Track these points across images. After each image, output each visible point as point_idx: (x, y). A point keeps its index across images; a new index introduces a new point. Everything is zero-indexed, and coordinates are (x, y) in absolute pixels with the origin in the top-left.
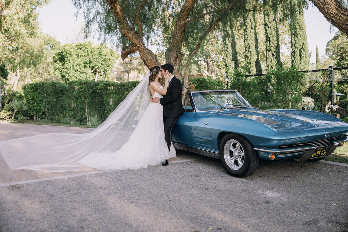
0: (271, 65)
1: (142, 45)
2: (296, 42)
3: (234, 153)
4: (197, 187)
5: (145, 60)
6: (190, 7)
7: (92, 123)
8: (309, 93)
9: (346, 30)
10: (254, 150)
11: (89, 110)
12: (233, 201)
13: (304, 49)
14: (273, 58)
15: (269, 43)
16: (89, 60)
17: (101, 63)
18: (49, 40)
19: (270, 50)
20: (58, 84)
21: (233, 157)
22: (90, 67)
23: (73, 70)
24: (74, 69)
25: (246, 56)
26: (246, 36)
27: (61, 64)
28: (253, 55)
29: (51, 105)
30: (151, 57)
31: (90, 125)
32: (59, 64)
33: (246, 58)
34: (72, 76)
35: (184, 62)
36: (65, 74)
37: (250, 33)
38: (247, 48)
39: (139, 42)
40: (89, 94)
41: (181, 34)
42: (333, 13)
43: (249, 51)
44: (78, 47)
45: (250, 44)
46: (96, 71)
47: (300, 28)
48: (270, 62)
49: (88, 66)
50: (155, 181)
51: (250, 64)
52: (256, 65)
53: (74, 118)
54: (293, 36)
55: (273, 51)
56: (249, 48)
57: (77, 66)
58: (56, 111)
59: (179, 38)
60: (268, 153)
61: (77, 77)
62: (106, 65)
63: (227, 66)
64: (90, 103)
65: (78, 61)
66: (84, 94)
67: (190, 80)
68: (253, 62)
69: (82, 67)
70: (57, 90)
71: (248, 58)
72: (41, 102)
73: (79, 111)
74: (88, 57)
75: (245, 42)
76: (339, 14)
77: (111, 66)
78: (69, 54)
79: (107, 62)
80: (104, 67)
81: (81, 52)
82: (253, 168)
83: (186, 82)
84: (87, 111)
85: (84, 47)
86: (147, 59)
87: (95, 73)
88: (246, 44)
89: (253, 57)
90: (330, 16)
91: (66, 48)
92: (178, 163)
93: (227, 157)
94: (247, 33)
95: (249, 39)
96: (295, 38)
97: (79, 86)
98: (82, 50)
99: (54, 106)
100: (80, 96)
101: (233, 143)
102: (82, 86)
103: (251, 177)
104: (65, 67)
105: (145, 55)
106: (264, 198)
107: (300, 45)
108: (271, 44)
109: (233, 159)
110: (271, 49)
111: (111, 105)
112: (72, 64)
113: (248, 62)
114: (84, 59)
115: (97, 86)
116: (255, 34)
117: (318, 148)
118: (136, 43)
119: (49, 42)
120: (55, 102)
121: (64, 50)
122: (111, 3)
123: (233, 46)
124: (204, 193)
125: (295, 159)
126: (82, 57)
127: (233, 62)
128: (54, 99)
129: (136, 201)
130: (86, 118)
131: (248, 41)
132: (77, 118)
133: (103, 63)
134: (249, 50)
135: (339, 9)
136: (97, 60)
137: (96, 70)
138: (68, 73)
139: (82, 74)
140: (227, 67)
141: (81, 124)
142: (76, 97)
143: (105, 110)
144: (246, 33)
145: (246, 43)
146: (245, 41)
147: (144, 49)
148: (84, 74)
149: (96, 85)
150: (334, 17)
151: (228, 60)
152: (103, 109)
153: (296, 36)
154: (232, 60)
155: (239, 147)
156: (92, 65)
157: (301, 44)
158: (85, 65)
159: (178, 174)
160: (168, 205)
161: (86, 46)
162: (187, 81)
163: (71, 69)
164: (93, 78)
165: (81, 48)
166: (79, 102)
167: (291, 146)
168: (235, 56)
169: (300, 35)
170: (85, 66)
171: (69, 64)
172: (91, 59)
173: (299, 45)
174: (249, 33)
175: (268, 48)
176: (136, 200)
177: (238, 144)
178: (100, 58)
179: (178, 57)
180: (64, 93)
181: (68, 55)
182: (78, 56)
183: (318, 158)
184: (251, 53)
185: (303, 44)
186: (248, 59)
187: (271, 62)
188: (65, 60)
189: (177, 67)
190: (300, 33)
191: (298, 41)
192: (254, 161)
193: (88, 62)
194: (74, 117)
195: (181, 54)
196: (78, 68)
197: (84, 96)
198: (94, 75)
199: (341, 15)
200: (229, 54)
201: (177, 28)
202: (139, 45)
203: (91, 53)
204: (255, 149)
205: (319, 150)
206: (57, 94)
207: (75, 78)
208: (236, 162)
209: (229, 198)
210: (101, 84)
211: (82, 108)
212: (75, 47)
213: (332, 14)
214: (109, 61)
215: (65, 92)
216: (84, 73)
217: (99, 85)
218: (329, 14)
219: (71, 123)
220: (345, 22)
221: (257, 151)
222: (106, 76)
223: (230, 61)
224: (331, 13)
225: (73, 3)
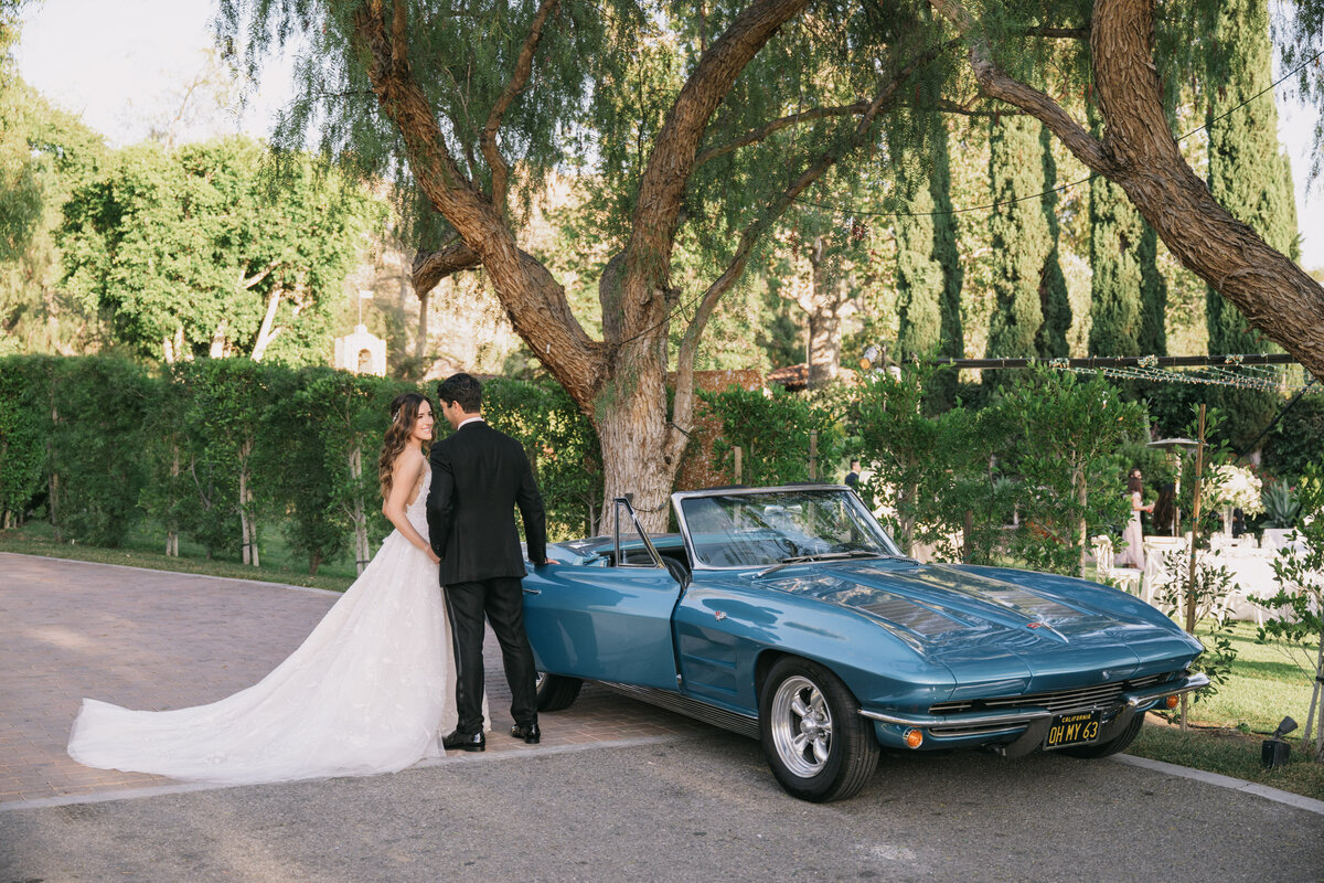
0: (1113, 291)
1: (504, 247)
2: (1229, 188)
3: (804, 721)
4: (672, 827)
5: (517, 312)
6: (710, 97)
7: (265, 552)
8: (1285, 430)
9: (1233, 294)
10: (860, 715)
11: (254, 494)
12: (769, 869)
13: (1268, 220)
14: (1123, 255)
15: (1107, 185)
16: (239, 231)
17: (297, 242)
18: (53, 128)
19: (1110, 219)
20: (118, 371)
21: (802, 735)
22: (241, 262)
23: (159, 274)
24: (164, 272)
25: (998, 242)
26: (1000, 147)
27: (100, 240)
28: (1028, 236)
29: (79, 463)
30: (540, 298)
31: (256, 563)
32: (91, 242)
33: (997, 251)
34: (154, 303)
35: (678, 327)
36: (116, 291)
37: (1018, 133)
38: (999, 200)
39: (495, 235)
40: (258, 425)
41: (667, 209)
42: (1185, 234)
43: (1011, 218)
44: (190, 165)
45: (1017, 184)
46: (268, 280)
47: (1253, 122)
48: (1108, 273)
49: (231, 256)
50: (540, 804)
51: (1015, 278)
52: (1043, 284)
53: (182, 528)
54: (1218, 160)
55: (1123, 223)
56: (1014, 202)
57: (180, 256)
58: (101, 489)
59: (659, 222)
60: (903, 727)
61: (176, 307)
62: (323, 252)
63: (904, 284)
64: (259, 465)
65: (183, 232)
66: (233, 422)
67: (703, 398)
68: (1030, 269)
69: (200, 263)
70: (110, 396)
71: (1007, 250)
72: (28, 444)
73: (206, 496)
74: (233, 214)
75: (992, 175)
76: (1206, 240)
77: (343, 258)
78: (141, 195)
79: (324, 242)
80: (311, 266)
81: (204, 191)
82: (858, 771)
83: (681, 408)
84: (242, 501)
85: (219, 167)
86: (525, 309)
87: (266, 289)
88: (1000, 182)
89: (1031, 245)
90: (1179, 243)
91: (132, 169)
92: (622, 750)
93: (781, 733)
94: (1006, 134)
95: (1011, 161)
96: (1226, 167)
97: (214, 385)
98: (206, 180)
99: (93, 467)
100: (219, 431)
101: (802, 687)
102: (228, 389)
103: (854, 803)
104: (122, 257)
105: (515, 291)
106: (866, 862)
107: (1248, 203)
108: (1116, 191)
109: (802, 738)
110: (1112, 215)
111: (354, 477)
112: (153, 246)
113: (1005, 271)
114: (213, 224)
115: (298, 392)
116: (1041, 138)
117: (1071, 716)
118: (480, 238)
119: (50, 137)
120: (99, 450)
121: (121, 175)
122: (385, 76)
123: (938, 189)
124: (688, 845)
125: (997, 750)
126: (204, 213)
127: (937, 263)
128: (94, 437)
129: (479, 862)
130: (238, 531)
131: (1010, 168)
132: (200, 530)
133: (307, 244)
134: (1011, 212)
135: (1207, 221)
136: (277, 229)
137: (270, 275)
138: (133, 289)
139: (202, 296)
140: (905, 289)
141: (217, 553)
142: (198, 433)
143: (329, 500)
144: (1002, 132)
145: (997, 176)
146: (996, 168)
147: (511, 266)
148: (210, 295)
149: (293, 389)
150: (1192, 249)
151: (911, 253)
152: (320, 493)
153: (1233, 159)
154: (932, 258)
155: (820, 703)
156: (253, 251)
157: (1254, 199)
158: (218, 250)
159: (616, 785)
160: (575, 873)
161: (229, 163)
162: (686, 405)
163: (152, 269)
164: (256, 313)
165: (201, 169)
166: (212, 457)
167: (978, 705)
168: (948, 235)
169: (1252, 156)
170: (217, 258)
171: (141, 244)
172: (250, 224)
173: (1244, 204)
174: (1015, 130)
175: (1101, 210)
176: (479, 858)
177: (816, 693)
178: (293, 219)
179: (655, 304)
180: (144, 414)
181: (139, 203)
182: (185, 209)
183: (1076, 746)
184: (1019, 228)
185: (1265, 199)
186: (1004, 256)
187: (1114, 274)
188: (120, 224)
189: (647, 343)
190: (1251, 144)
191: (1241, 182)
192: (862, 750)
193: (235, 240)
194: (184, 522)
195: (664, 290)
196: (182, 264)
197: (237, 433)
198: (260, 300)
199: (1214, 244)
200: (917, 225)
201: (653, 184)
202: (491, 248)
203: (252, 194)
204: (864, 712)
205: (1078, 722)
206: (113, 413)
207: (167, 314)
208: (809, 753)
209: (761, 861)
210: (315, 385)
211: (223, 486)
212: (172, 163)
213: (1184, 237)
214: (336, 234)
215: (145, 410)
216: (213, 288)
217: (303, 389)
218: (1175, 237)
219: (168, 550)
220: (1228, 269)
221: (870, 721)
222: (316, 306)
223: (922, 261)
224: (1179, 233)
225: (219, 51)
